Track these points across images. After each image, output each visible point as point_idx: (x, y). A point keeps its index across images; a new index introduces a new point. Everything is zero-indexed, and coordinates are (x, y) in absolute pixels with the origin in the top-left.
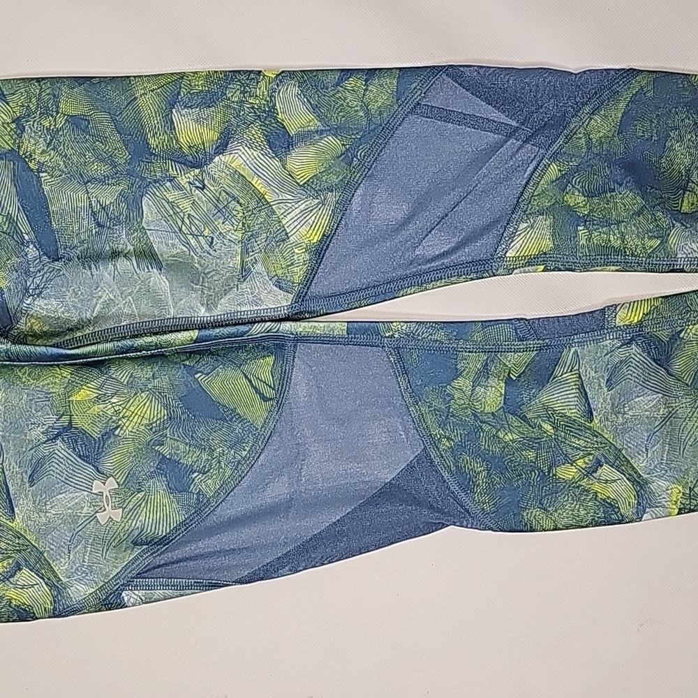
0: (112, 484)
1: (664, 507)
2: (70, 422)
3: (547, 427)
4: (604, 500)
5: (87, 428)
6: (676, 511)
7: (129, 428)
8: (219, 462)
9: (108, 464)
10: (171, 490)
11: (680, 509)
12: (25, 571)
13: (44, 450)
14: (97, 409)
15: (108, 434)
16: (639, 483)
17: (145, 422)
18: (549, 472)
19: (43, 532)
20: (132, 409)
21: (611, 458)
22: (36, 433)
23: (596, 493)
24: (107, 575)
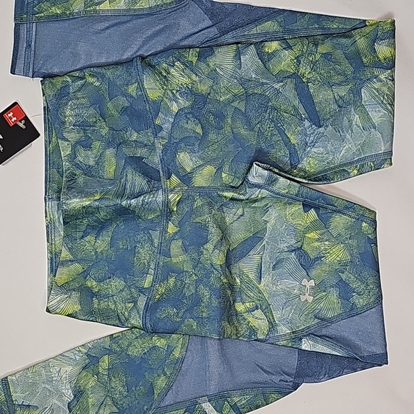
0: (312, 283)
2: (302, 246)
5: (309, 252)
7: (329, 259)
8: (369, 292)
9: (313, 273)
10: (340, 297)
12: (259, 310)
13: (284, 255)
14: (316, 244)
15: (317, 259)
17: (338, 259)
19: (273, 295)
20: (334, 250)
22: (283, 246)
24: (298, 327)
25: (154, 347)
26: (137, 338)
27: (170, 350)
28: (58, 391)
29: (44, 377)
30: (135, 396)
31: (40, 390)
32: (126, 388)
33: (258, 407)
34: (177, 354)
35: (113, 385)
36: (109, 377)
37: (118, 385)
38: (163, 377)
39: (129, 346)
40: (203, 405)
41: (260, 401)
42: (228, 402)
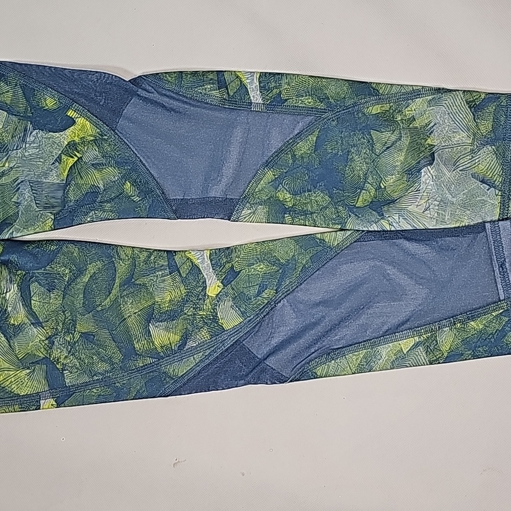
25: (294, 194)
26: (312, 213)
27: (276, 183)
28: (439, 186)
29: (448, 209)
30: (342, 143)
31: (461, 196)
32: (350, 157)
33: (195, 73)
34: (270, 175)
35: (365, 167)
36: (366, 179)
37: (359, 165)
38: (298, 153)
39: (326, 208)
40: (260, 101)
41: (188, 79)
42: (228, 93)
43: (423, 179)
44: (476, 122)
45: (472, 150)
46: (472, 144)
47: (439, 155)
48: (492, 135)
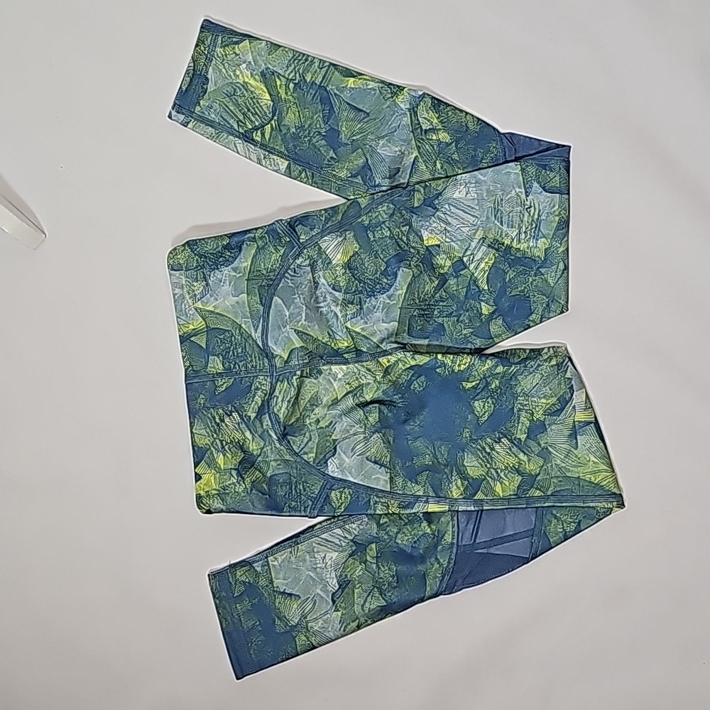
1: (409, 94)
3: (439, 166)
4: (436, 112)
6: (405, 90)
11: (403, 90)
16: (413, 111)
18: (453, 142)
21: (419, 130)
23: (438, 118)
43: (335, 580)
44: (309, 641)
45: (306, 617)
46: (307, 623)
47: (329, 604)
48: (294, 634)
